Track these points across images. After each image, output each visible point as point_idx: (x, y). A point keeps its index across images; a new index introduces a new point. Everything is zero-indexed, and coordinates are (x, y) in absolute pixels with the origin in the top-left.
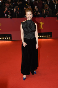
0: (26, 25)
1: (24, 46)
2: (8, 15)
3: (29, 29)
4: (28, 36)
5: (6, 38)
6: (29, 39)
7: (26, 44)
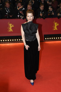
0: (27, 27)
1: (27, 49)
2: (21, 16)
3: (30, 31)
4: (30, 38)
5: (19, 40)
6: (31, 41)
7: (29, 47)
